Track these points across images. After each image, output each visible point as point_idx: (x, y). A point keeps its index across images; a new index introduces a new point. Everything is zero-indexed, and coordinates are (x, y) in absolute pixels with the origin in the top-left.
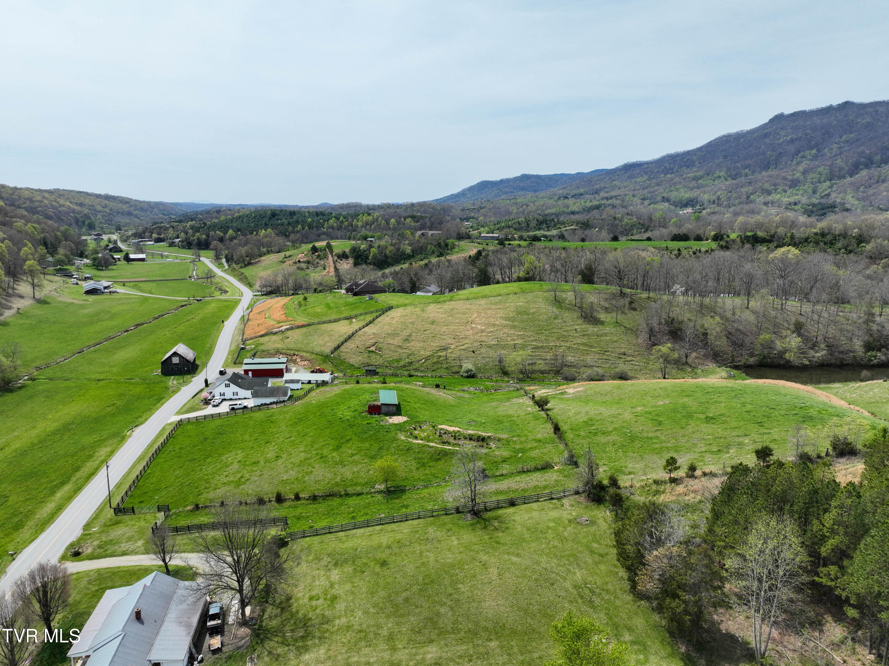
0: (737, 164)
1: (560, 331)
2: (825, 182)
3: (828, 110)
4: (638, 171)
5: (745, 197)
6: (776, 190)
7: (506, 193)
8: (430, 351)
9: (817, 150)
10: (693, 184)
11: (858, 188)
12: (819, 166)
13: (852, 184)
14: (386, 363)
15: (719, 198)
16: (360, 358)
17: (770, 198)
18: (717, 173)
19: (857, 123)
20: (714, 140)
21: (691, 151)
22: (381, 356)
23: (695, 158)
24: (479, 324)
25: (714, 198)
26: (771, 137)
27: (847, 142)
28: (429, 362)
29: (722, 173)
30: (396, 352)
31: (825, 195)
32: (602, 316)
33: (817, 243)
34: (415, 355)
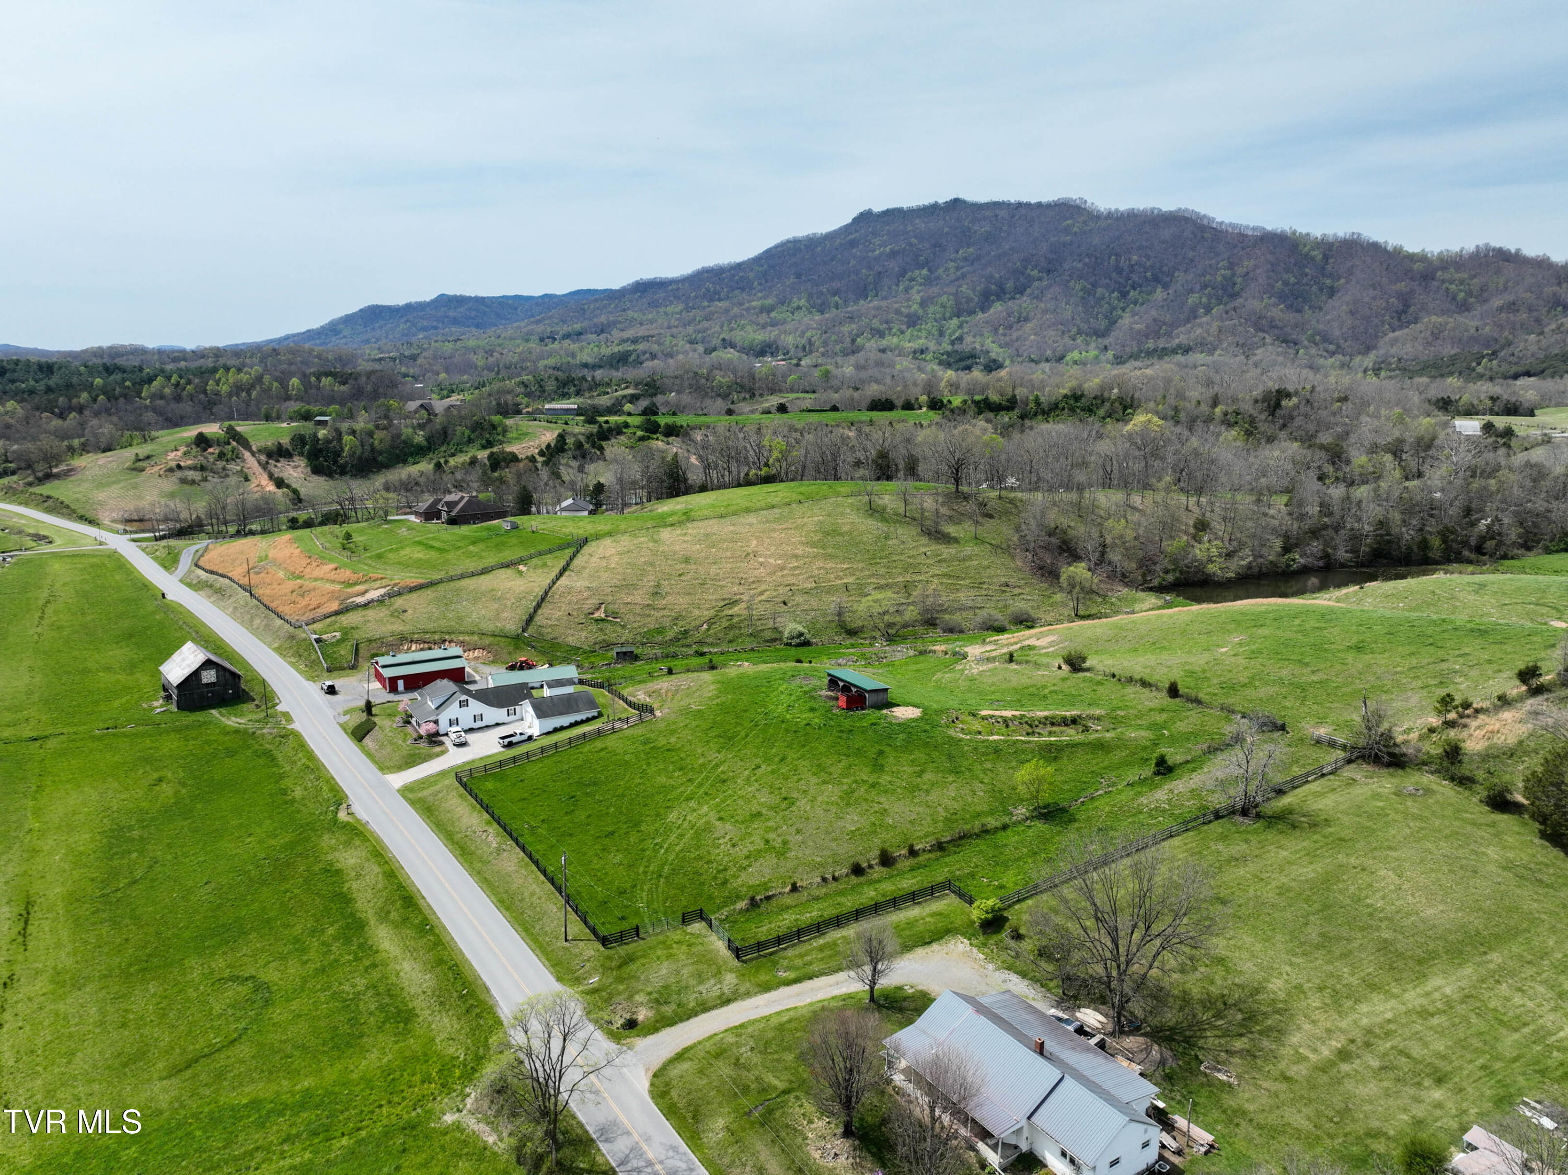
0: (821, 288)
1: (902, 558)
2: (951, 318)
3: (932, 210)
4: (661, 294)
5: (849, 340)
6: (890, 329)
7: (424, 329)
8: (708, 609)
9: (929, 270)
10: (763, 318)
11: (996, 330)
12: (940, 295)
13: (987, 322)
14: (638, 638)
15: (810, 341)
16: (584, 634)
17: (884, 343)
18: (796, 302)
19: (975, 232)
20: (776, 247)
21: (743, 263)
22: (623, 627)
23: (751, 275)
24: (770, 556)
25: (803, 341)
26: (861, 247)
27: (966, 259)
28: (716, 628)
29: (802, 302)
30: (649, 616)
31: (957, 339)
32: (951, 529)
33: (1072, 410)
34: (684, 618)
